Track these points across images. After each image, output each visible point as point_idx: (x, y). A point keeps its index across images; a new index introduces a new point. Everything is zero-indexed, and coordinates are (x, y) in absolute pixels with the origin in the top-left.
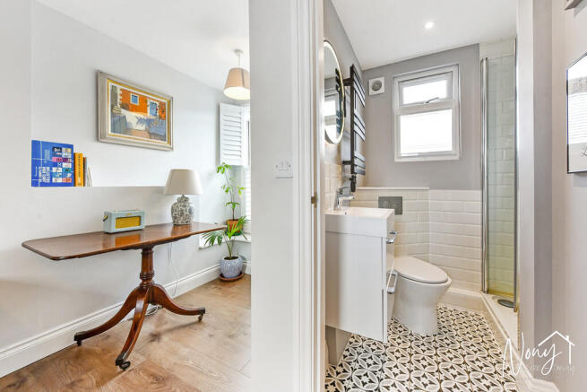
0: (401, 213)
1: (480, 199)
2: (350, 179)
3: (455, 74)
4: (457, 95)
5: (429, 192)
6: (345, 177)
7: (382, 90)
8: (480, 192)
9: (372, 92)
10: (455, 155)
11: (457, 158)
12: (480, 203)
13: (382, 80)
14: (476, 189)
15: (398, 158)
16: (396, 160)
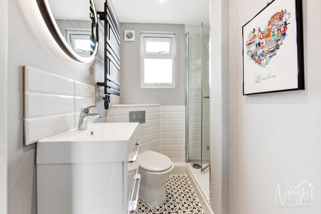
0: (144, 122)
1: (185, 110)
2: (104, 98)
3: (173, 39)
4: (174, 51)
5: (160, 107)
6: (100, 97)
7: (133, 39)
8: (185, 106)
9: (126, 39)
10: (173, 86)
11: (174, 87)
12: (185, 113)
13: (133, 32)
14: (183, 105)
15: (143, 85)
16: (142, 87)
